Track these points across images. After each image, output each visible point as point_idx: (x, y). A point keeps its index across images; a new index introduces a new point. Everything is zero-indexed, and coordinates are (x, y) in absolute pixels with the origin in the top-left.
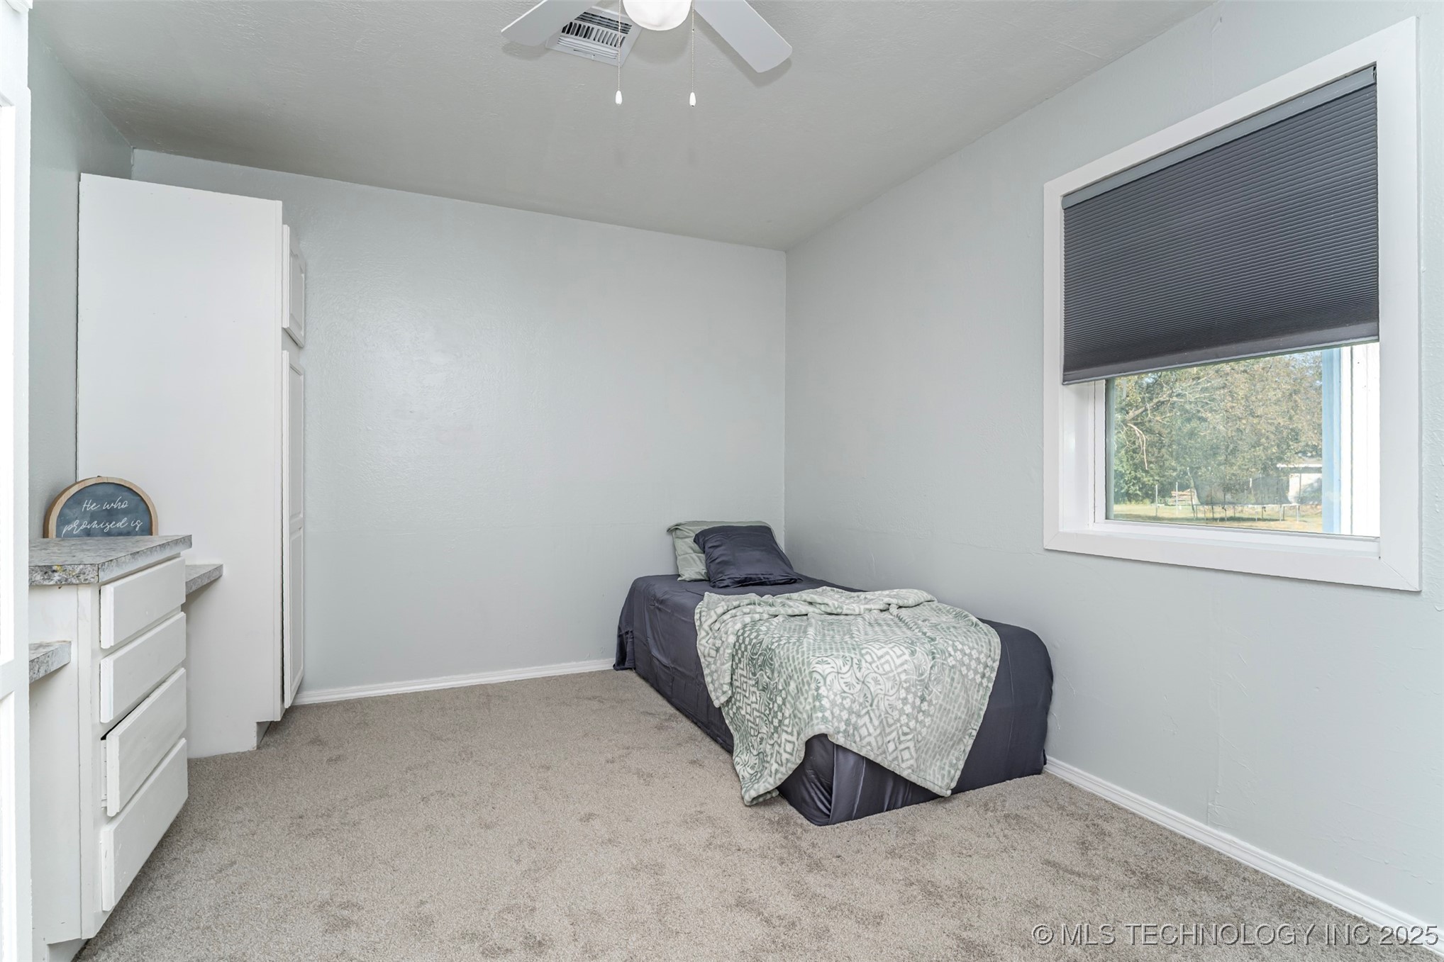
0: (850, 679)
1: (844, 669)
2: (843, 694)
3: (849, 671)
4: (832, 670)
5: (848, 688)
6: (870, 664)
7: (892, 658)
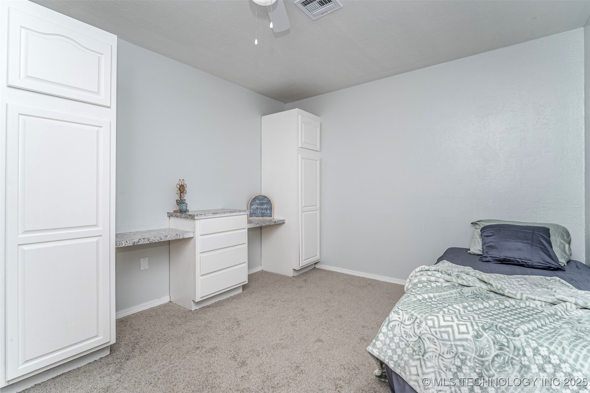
0: (409, 330)
1: (407, 323)
2: (401, 338)
3: (410, 325)
4: (398, 319)
5: (405, 335)
6: (430, 328)
7: (453, 332)
